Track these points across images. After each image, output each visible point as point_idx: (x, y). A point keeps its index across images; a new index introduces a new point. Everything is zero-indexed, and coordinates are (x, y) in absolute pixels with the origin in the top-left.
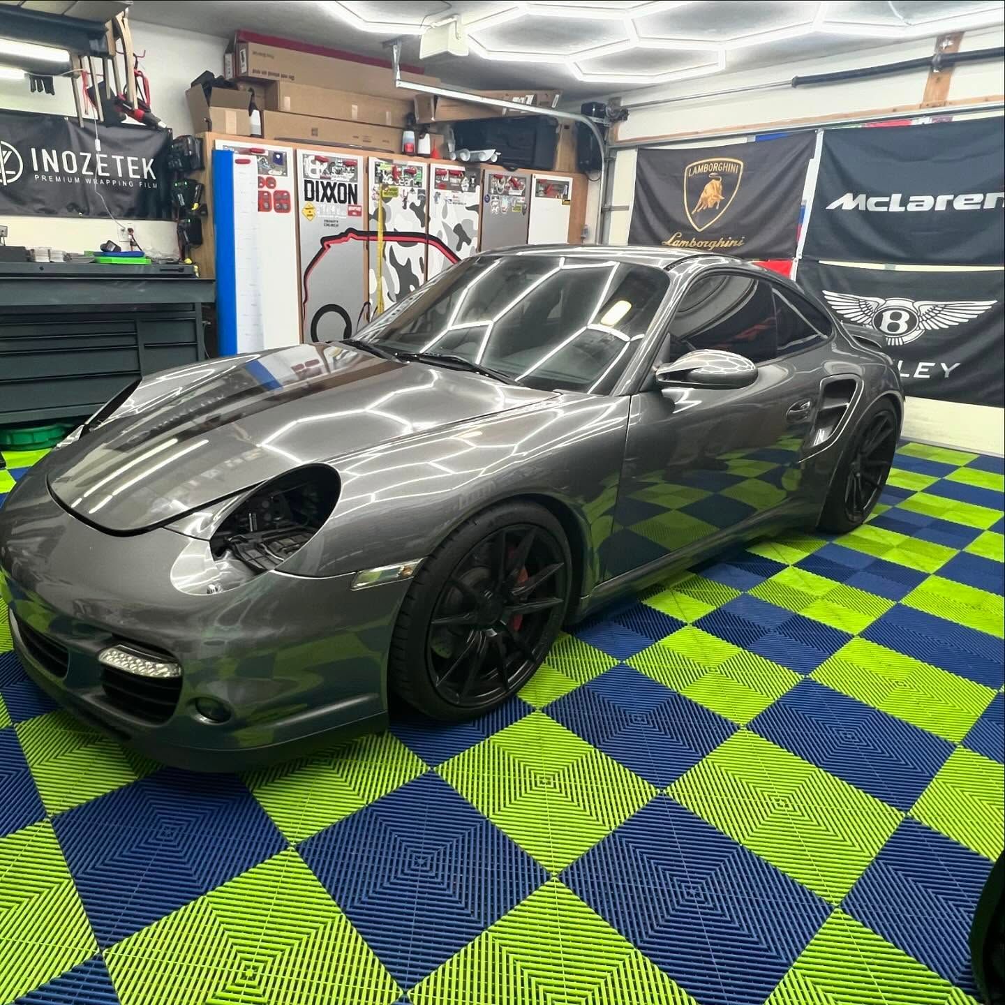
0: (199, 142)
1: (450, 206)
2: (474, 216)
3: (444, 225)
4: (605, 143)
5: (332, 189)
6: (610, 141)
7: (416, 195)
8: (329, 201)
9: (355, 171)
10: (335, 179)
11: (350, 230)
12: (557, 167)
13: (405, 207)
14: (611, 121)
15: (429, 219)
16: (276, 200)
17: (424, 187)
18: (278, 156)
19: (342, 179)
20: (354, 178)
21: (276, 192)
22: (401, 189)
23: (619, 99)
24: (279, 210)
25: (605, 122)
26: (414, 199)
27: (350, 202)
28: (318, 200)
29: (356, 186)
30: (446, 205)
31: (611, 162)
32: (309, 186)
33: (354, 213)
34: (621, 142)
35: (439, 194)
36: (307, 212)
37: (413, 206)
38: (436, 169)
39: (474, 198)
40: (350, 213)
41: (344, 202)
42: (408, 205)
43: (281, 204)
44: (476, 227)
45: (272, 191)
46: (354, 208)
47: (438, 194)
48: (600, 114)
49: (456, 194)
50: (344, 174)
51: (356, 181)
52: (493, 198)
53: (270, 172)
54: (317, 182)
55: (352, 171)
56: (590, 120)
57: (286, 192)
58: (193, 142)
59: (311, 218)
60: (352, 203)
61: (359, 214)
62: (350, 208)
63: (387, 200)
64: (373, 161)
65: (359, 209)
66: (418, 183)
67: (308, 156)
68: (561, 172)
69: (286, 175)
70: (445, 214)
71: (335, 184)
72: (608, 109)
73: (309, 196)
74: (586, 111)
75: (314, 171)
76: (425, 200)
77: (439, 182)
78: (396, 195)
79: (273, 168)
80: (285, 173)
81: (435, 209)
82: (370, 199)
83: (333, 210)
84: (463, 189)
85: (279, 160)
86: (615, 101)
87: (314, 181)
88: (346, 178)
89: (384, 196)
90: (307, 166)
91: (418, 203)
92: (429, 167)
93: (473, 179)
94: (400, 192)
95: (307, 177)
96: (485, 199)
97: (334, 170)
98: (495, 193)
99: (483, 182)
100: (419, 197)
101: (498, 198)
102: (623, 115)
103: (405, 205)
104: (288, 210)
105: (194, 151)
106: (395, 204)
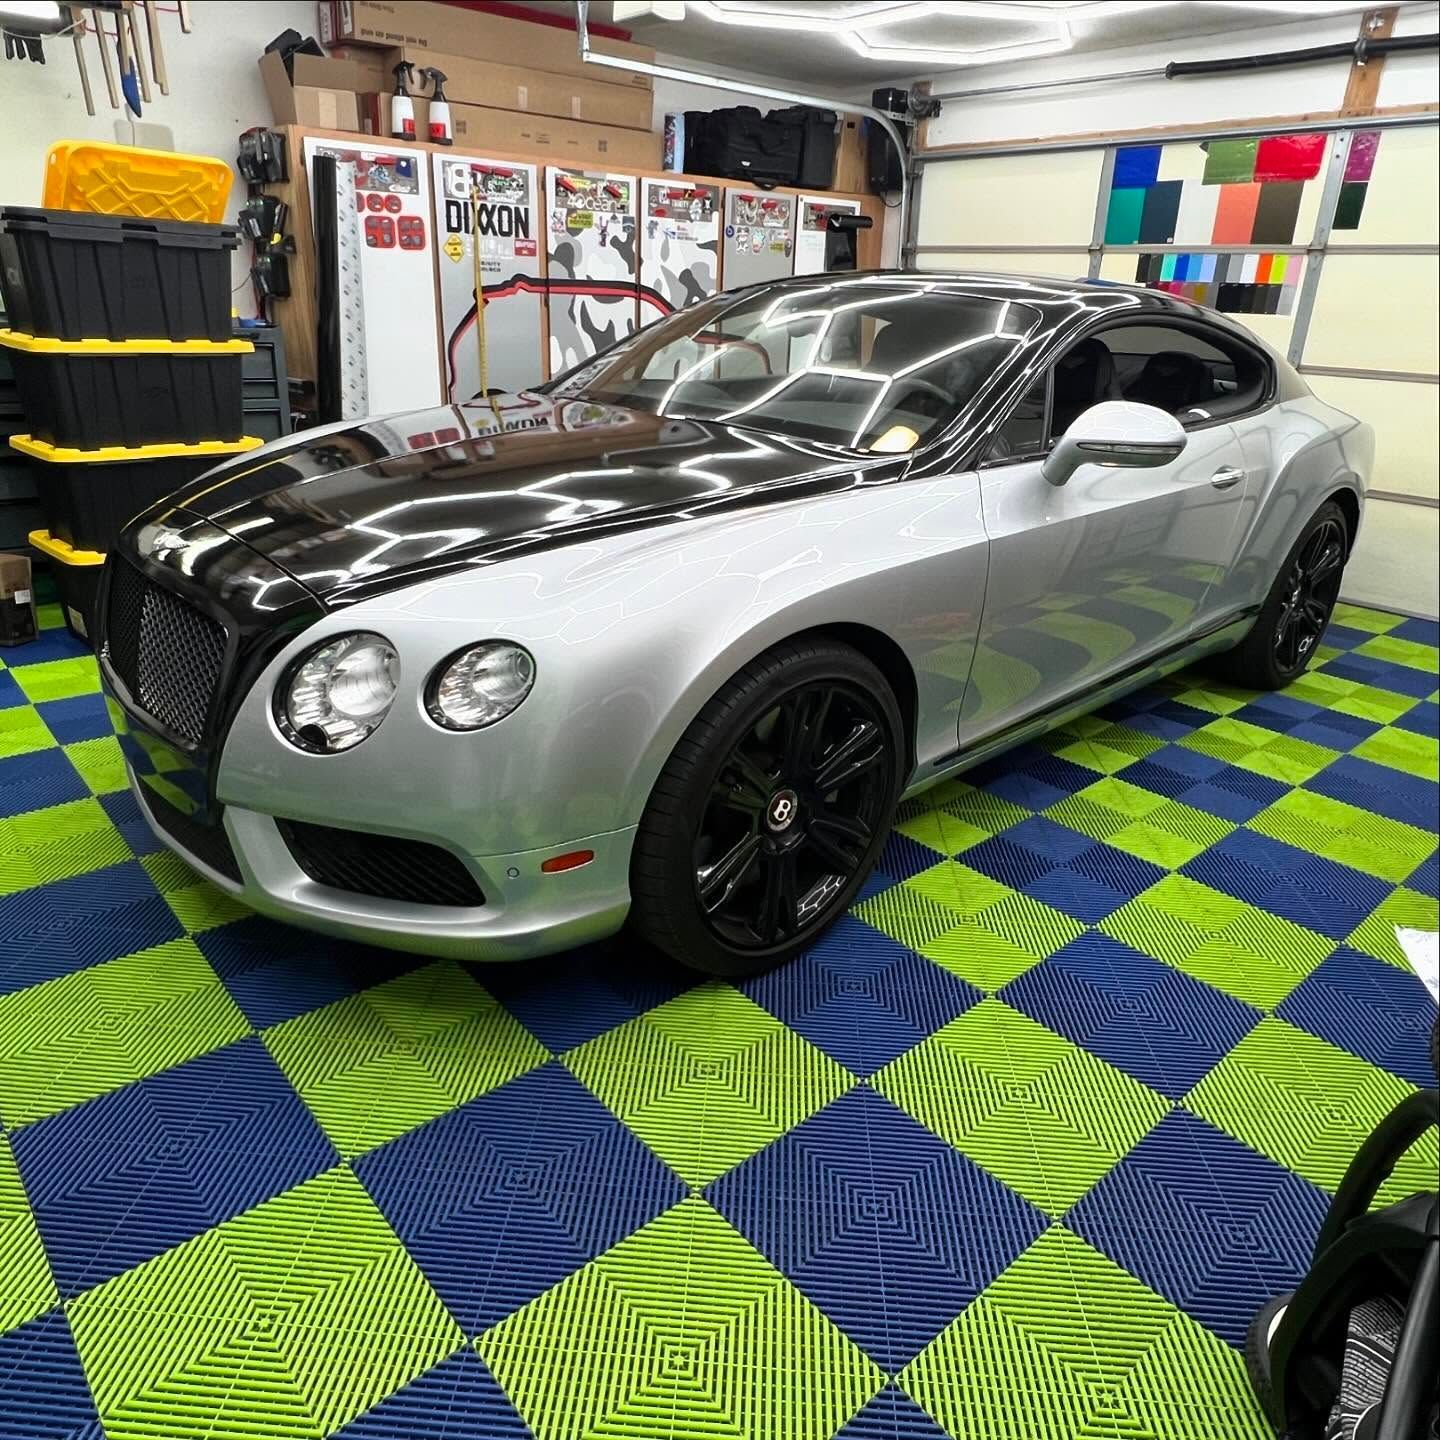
0: (279, 140)
1: (673, 243)
2: (710, 258)
3: (665, 270)
4: (907, 150)
5: (490, 215)
6: (914, 147)
7: (621, 226)
8: (485, 232)
9: (523, 187)
10: (494, 199)
11: (519, 278)
12: (837, 185)
13: (603, 243)
14: (915, 117)
15: (640, 261)
16: (402, 231)
17: (632, 213)
18: (404, 164)
19: (506, 200)
20: (522, 197)
21: (402, 219)
22: (596, 216)
23: (927, 84)
24: (406, 246)
25: (907, 119)
26: (617, 231)
27: (517, 235)
28: (467, 231)
29: (526, 210)
30: (666, 242)
31: (915, 179)
32: (453, 209)
33: (525, 252)
34: (931, 149)
35: (656, 224)
36: (450, 249)
37: (615, 242)
38: (650, 186)
39: (710, 231)
40: (518, 251)
41: (508, 234)
42: (608, 240)
43: (409, 236)
44: (713, 274)
45: (395, 217)
46: (524, 244)
47: (653, 225)
48: (900, 107)
49: (682, 225)
50: (508, 192)
51: (527, 203)
52: (739, 231)
53: (391, 188)
54: (466, 204)
55: (520, 187)
56: (885, 116)
57: (419, 219)
58: (269, 139)
59: (456, 258)
60: (521, 236)
61: (532, 252)
62: (519, 244)
63: (574, 232)
64: (552, 173)
65: (531, 245)
66: (623, 207)
67: (450, 163)
68: (843, 193)
69: (417, 193)
70: (665, 254)
71: (494, 207)
72: (911, 100)
73: (454, 224)
74: (879, 101)
75: (460, 187)
76: (634, 234)
77: (654, 205)
78: (589, 224)
79: (395, 181)
80: (415, 190)
81: (650, 247)
82: (549, 230)
83: (492, 247)
84: (693, 217)
85: (404, 170)
86: (921, 87)
87: (461, 202)
88: (511, 198)
89: (570, 225)
90: (450, 180)
91: (623, 237)
92: (639, 182)
93: (708, 202)
94: (595, 220)
95: (451, 196)
96: (725, 232)
97: (491, 185)
98: (742, 223)
99: (723, 207)
100: (624, 229)
101: (747, 231)
102: (933, 108)
103: (604, 240)
104: (421, 246)
105: (271, 153)
106: (588, 238)
